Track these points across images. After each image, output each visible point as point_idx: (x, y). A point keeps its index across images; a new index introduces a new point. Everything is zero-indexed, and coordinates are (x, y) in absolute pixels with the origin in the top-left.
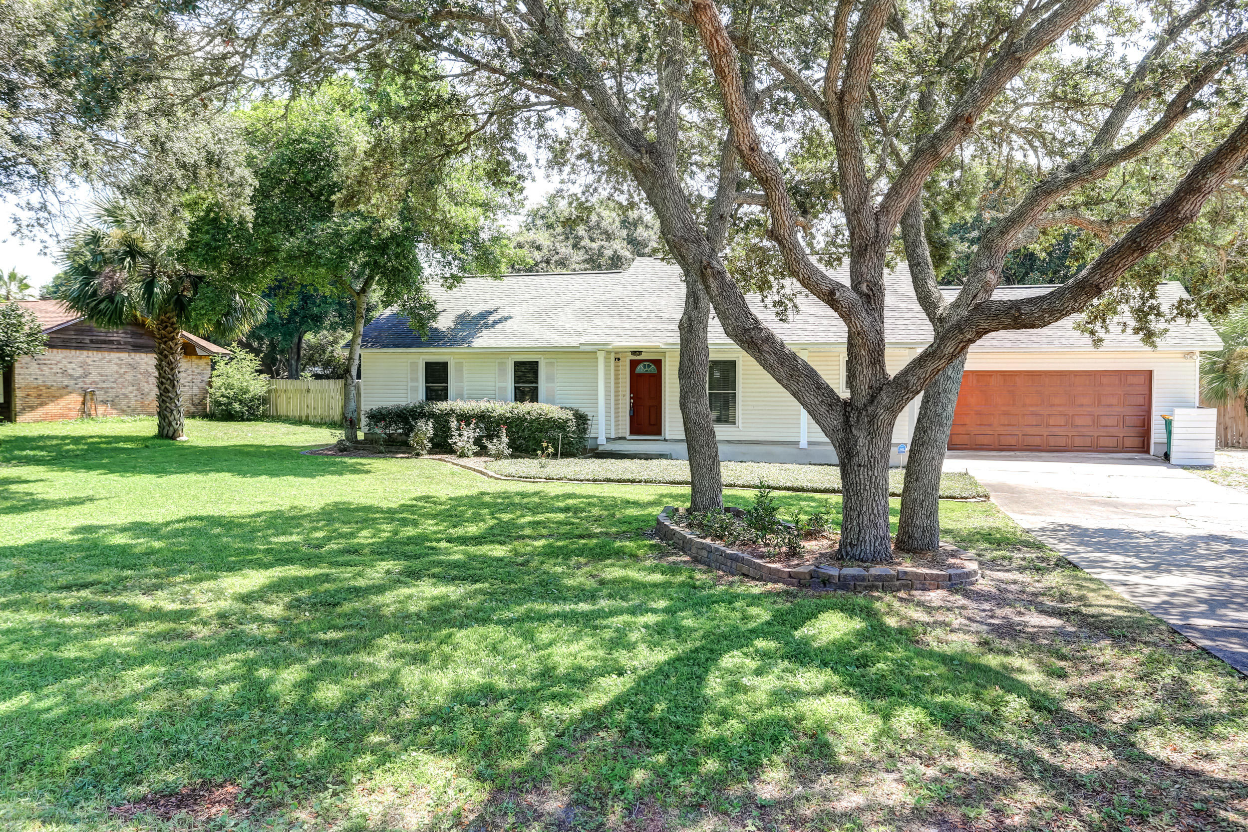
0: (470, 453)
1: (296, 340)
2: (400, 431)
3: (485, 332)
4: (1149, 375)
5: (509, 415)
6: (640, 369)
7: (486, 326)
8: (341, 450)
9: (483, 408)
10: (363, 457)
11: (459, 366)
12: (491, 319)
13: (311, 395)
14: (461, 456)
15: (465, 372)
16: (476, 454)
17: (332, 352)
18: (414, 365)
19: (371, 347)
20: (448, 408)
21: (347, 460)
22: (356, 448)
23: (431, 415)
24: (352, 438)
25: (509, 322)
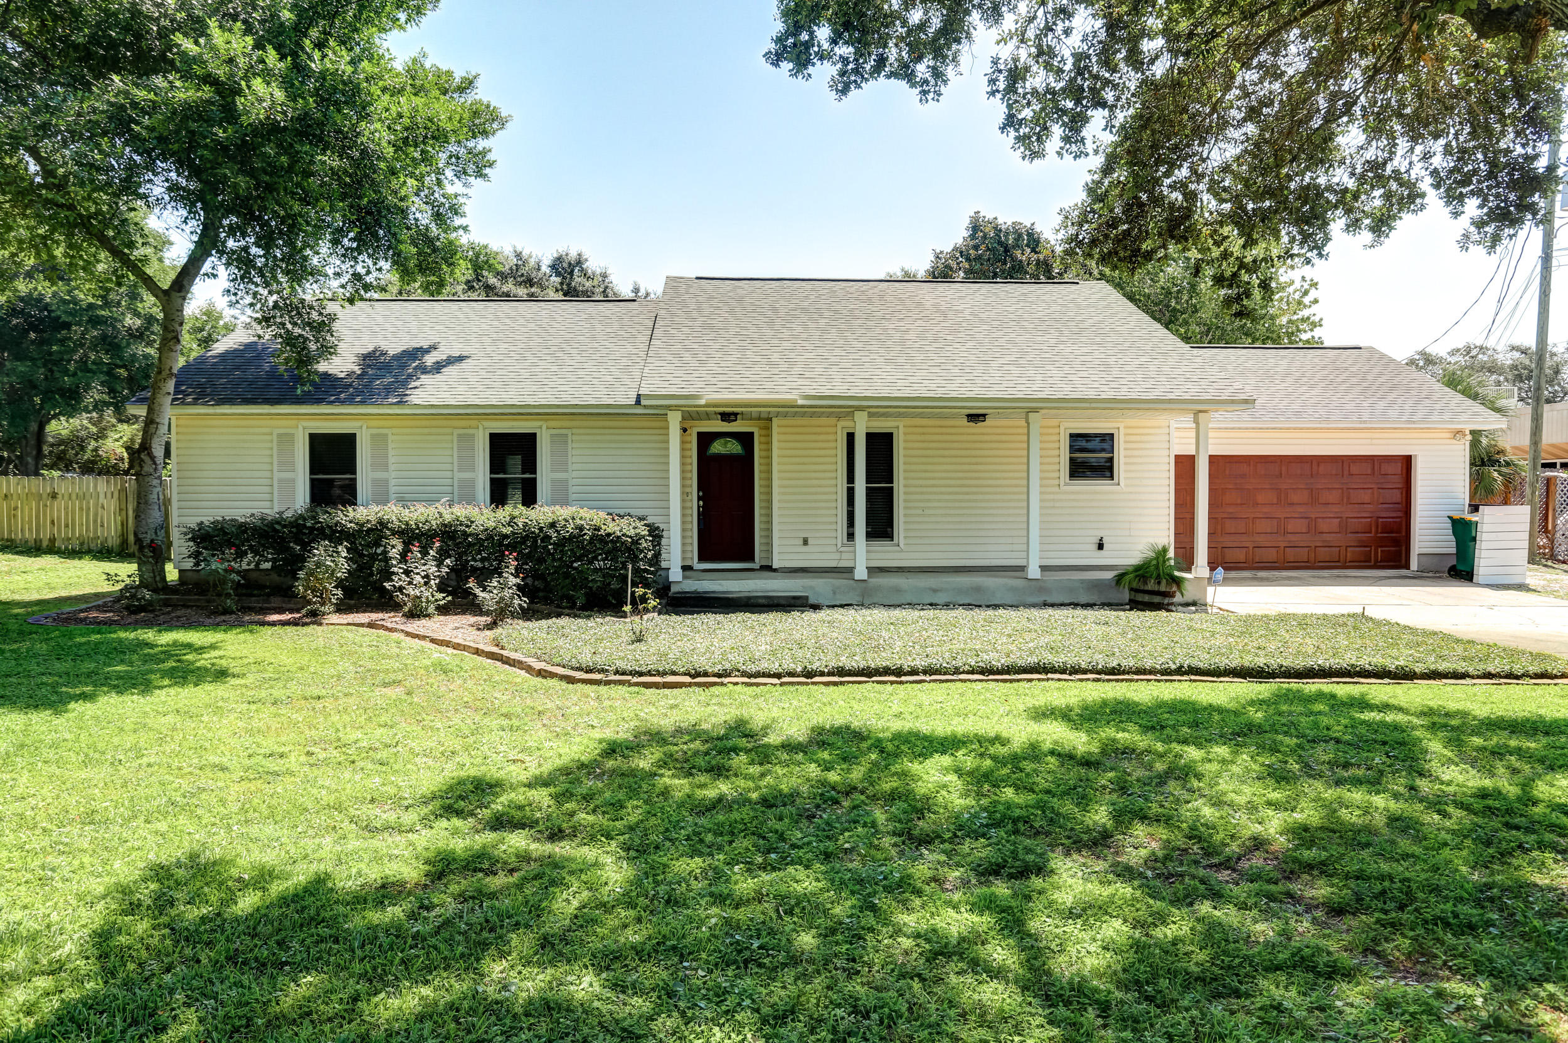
0: (431, 609)
1: (34, 427)
2: (267, 565)
3: (425, 379)
4: (1407, 462)
5: (507, 530)
6: (717, 448)
7: (425, 370)
8: (133, 610)
9: (448, 518)
10: (188, 625)
11: (380, 440)
12: (430, 360)
13: (60, 504)
14: (412, 615)
15: (391, 453)
16: (443, 610)
17: (96, 450)
18: (286, 440)
19: (195, 402)
20: (373, 518)
21: (149, 635)
22: (166, 603)
23: (336, 535)
24: (153, 580)
25: (464, 365)
